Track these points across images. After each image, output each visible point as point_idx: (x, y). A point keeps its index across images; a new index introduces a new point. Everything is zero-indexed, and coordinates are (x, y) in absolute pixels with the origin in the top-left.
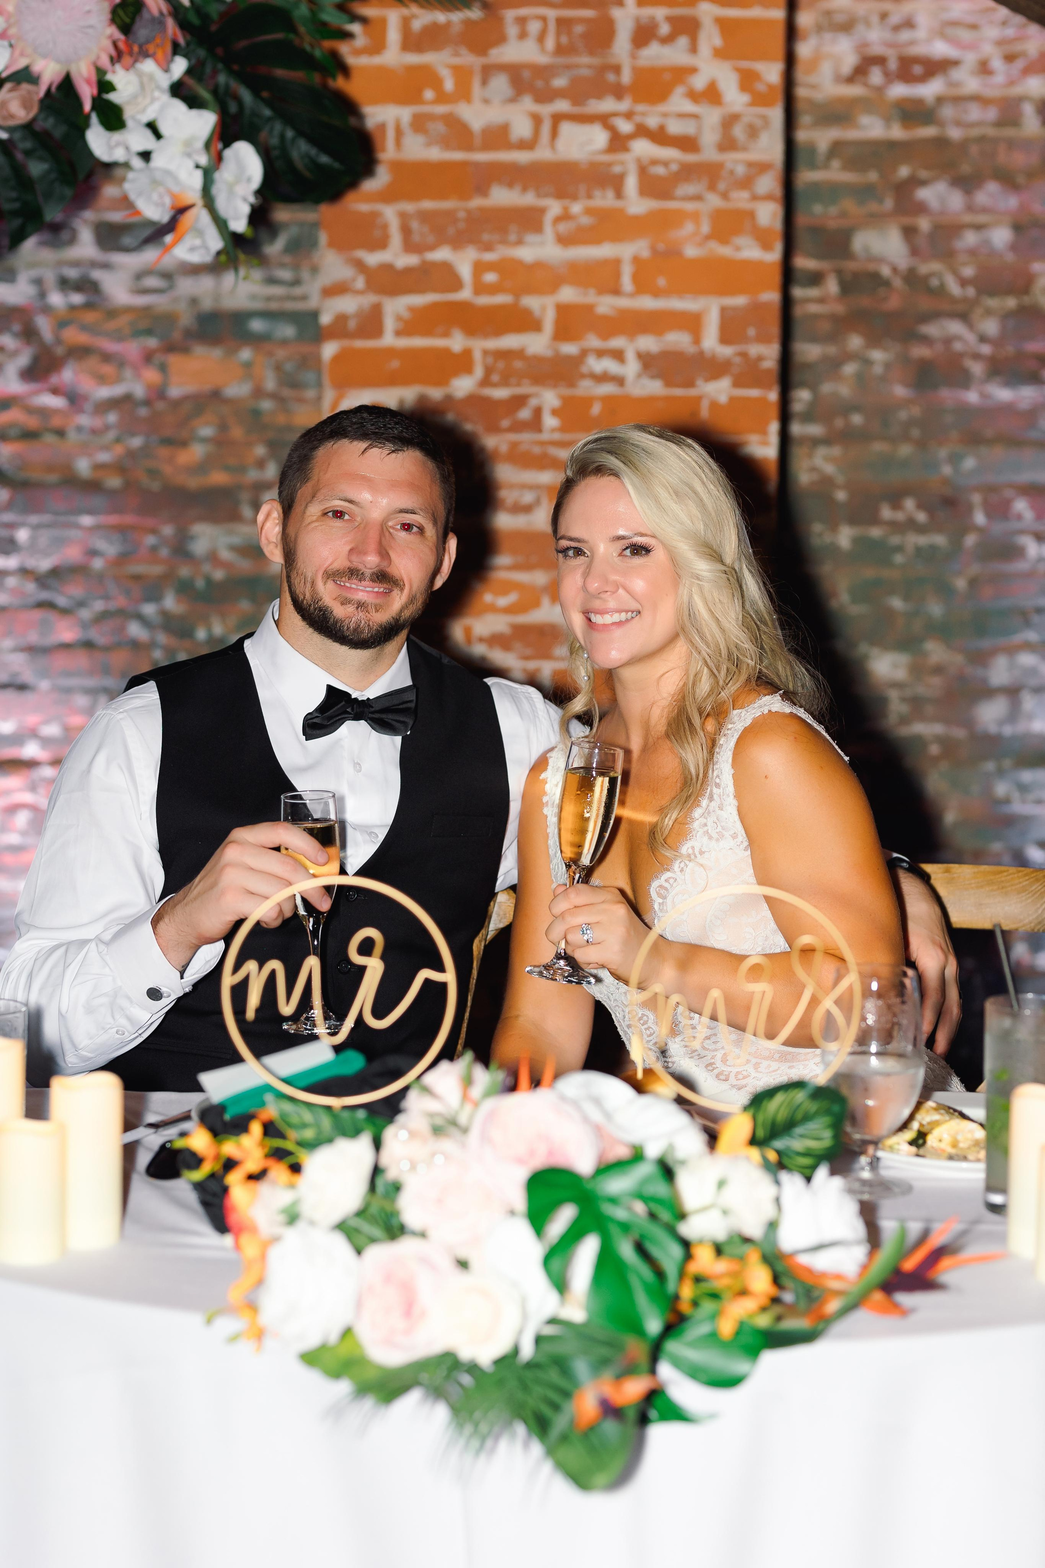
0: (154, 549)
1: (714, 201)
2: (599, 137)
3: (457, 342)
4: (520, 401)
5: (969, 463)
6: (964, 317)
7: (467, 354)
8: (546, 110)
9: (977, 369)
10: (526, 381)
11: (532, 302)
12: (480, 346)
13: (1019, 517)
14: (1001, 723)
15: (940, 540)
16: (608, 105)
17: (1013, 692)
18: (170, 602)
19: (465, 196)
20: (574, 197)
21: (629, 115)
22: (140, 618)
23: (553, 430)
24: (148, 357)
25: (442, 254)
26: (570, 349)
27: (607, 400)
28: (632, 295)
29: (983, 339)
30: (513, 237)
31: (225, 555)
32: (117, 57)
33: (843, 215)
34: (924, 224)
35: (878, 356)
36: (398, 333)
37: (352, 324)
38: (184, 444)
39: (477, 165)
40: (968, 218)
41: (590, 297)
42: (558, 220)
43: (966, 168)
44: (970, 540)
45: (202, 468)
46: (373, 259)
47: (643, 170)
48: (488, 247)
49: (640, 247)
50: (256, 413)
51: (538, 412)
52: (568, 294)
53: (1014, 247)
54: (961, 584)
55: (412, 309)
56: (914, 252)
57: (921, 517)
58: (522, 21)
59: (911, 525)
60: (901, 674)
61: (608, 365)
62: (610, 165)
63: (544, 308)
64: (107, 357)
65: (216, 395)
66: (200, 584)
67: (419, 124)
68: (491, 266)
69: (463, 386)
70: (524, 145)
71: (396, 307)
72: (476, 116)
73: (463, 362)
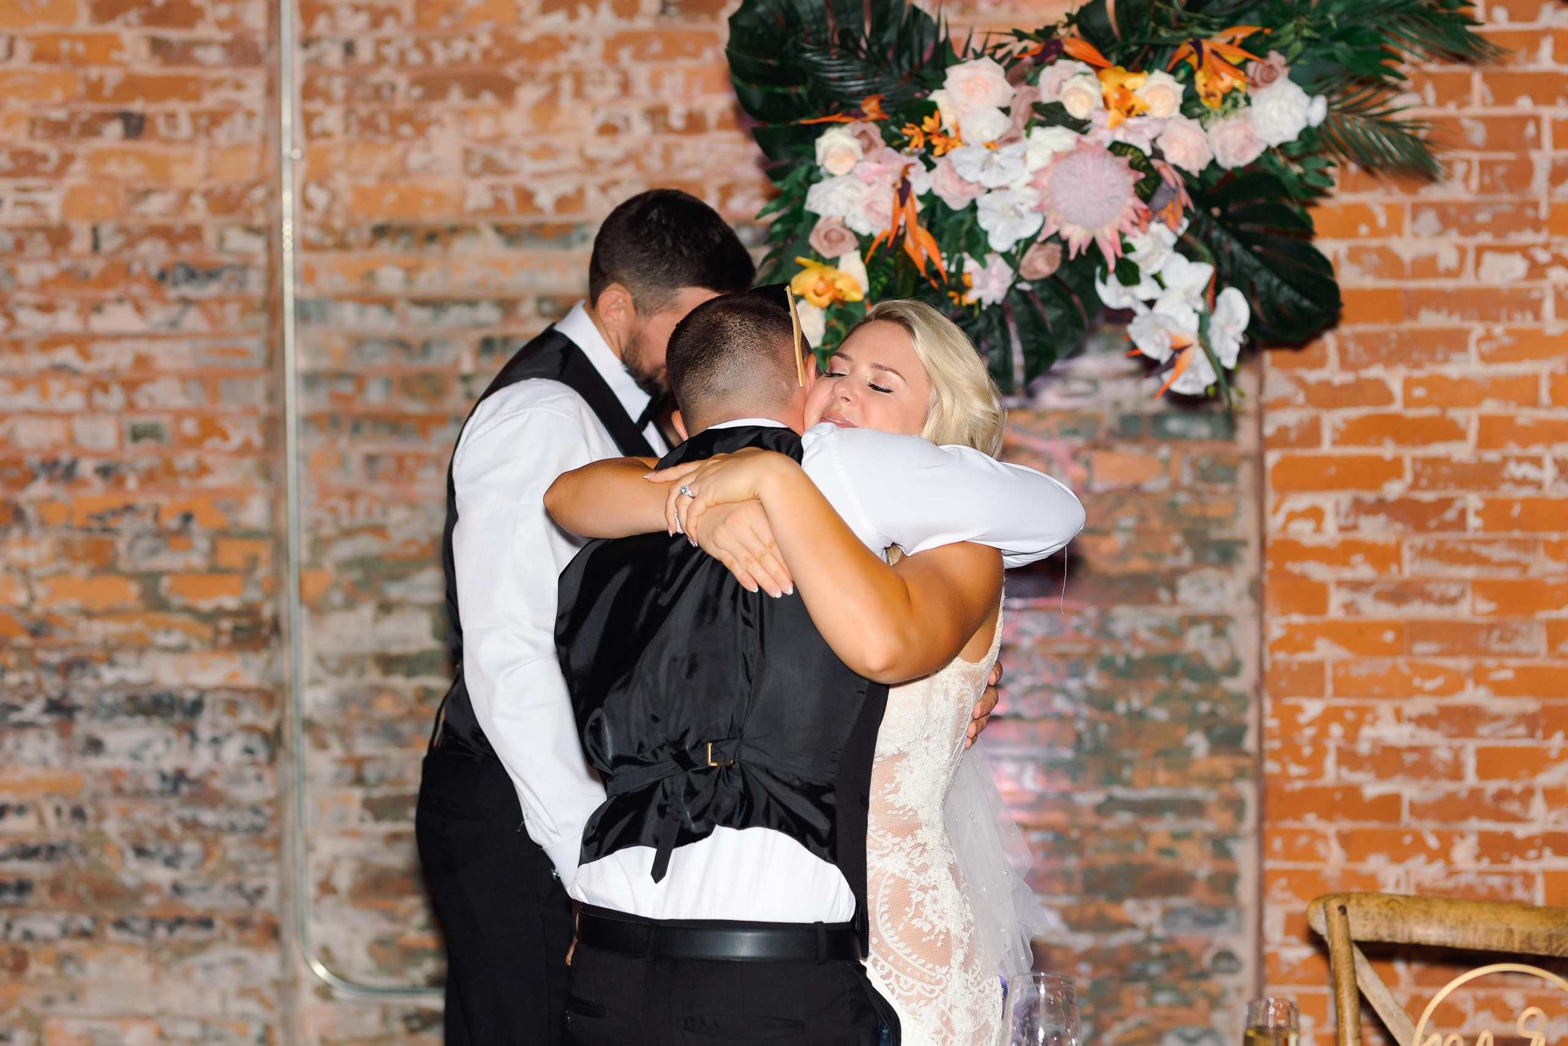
0: (1078, 629)
2: (1518, 266)
3: (1388, 451)
4: (1445, 504)
7: (1398, 462)
8: (1471, 242)
10: (1452, 485)
11: (1457, 414)
12: (1410, 454)
16: (1526, 237)
18: (1093, 678)
19: (1396, 319)
20: (1496, 320)
21: (1546, 246)
22: (1065, 692)
23: (1476, 530)
24: (1075, 455)
25: (1375, 372)
26: (1492, 456)
27: (1526, 502)
28: (1549, 408)
30: (1440, 356)
31: (1144, 635)
36: (1335, 443)
37: (1293, 435)
38: (1106, 533)
39: (1407, 292)
41: (1511, 409)
42: (1481, 340)
45: (1122, 555)
46: (1312, 376)
47: (1559, 295)
48: (1418, 365)
49: (1556, 364)
50: (1173, 505)
51: (1463, 513)
52: (1490, 407)
55: (1347, 421)
58: (1449, 163)
62: (1529, 291)
63: (1468, 421)
64: (1036, 455)
65: (1136, 489)
66: (1120, 661)
67: (1354, 256)
68: (1420, 383)
69: (1394, 490)
70: (1450, 274)
71: (1333, 420)
72: (1407, 248)
73: (1394, 469)
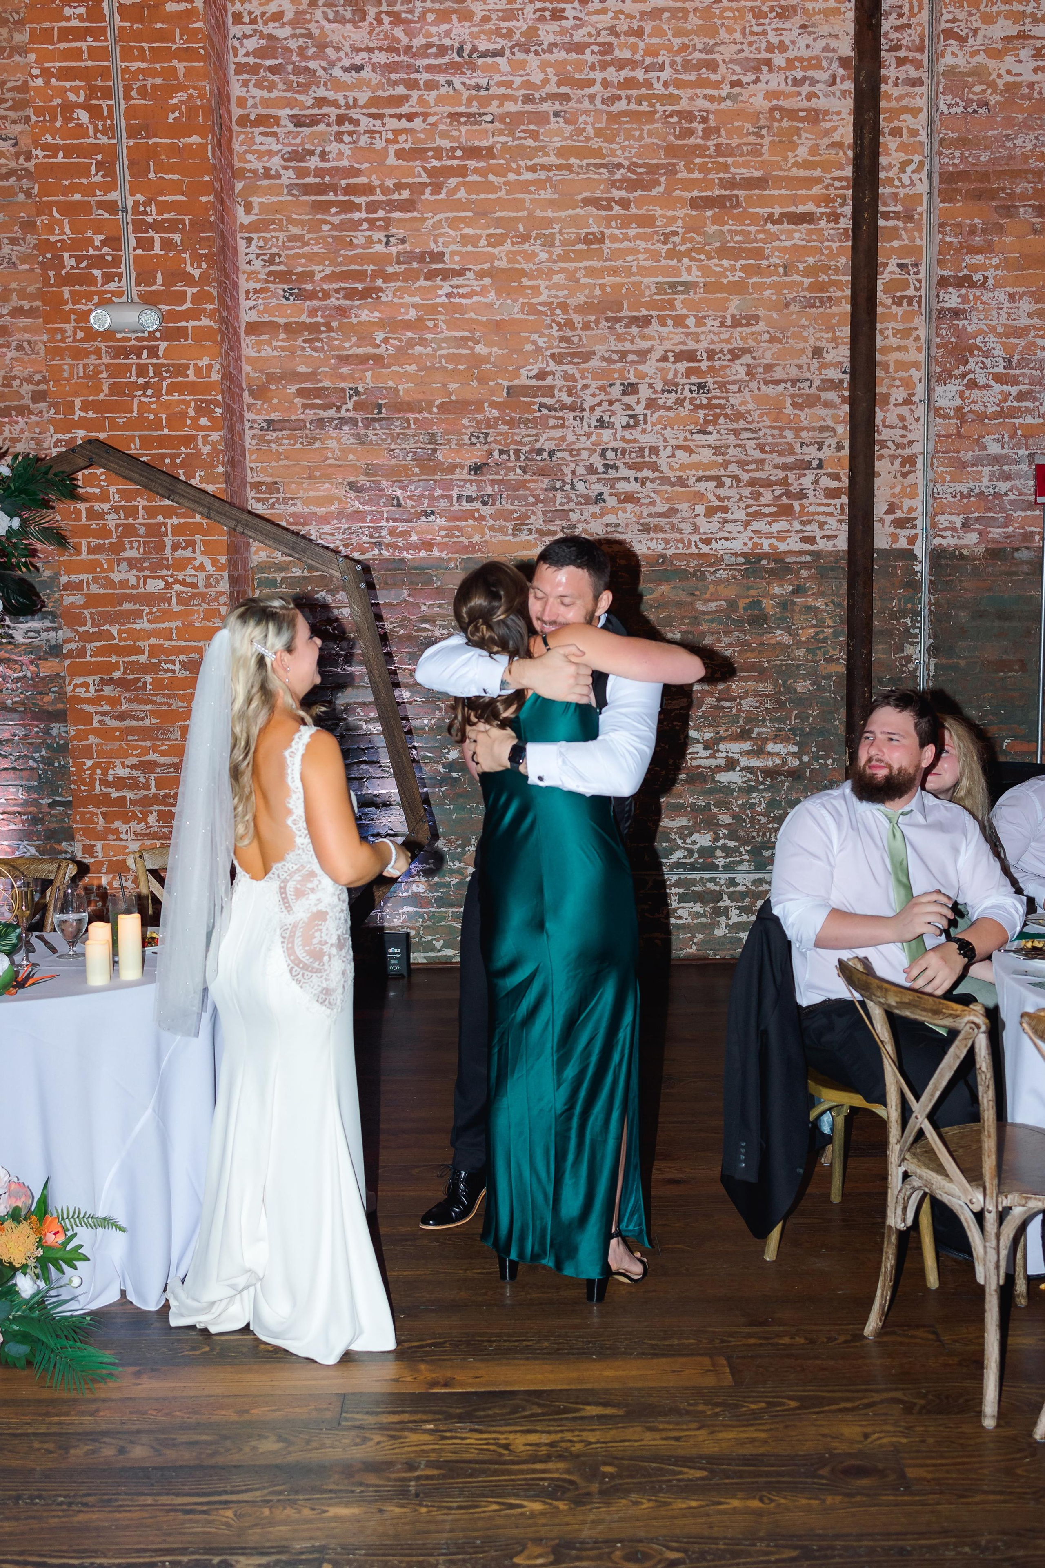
0: (37, 733)
1: (204, 606)
2: (162, 584)
3: (114, 659)
4: (137, 680)
7: (118, 662)
8: (142, 574)
9: (340, 660)
10: (139, 672)
11: (140, 644)
12: (121, 660)
16: (164, 572)
18: (44, 753)
19: (113, 606)
20: (153, 606)
21: (172, 576)
22: (33, 758)
23: (150, 690)
24: (32, 662)
25: (107, 627)
26: (155, 660)
27: (169, 679)
28: (176, 641)
30: (132, 620)
36: (92, 656)
37: (75, 653)
39: (117, 595)
41: (161, 642)
42: (148, 614)
45: (52, 703)
46: (81, 630)
47: (178, 595)
48: (123, 624)
49: (178, 623)
51: (145, 684)
52: (153, 641)
55: (96, 647)
58: (131, 542)
61: (171, 667)
62: (166, 594)
63: (145, 646)
64: (16, 662)
67: (95, 580)
68: (124, 631)
69: (117, 674)
70: (133, 587)
71: (90, 647)
72: (116, 577)
73: (116, 666)
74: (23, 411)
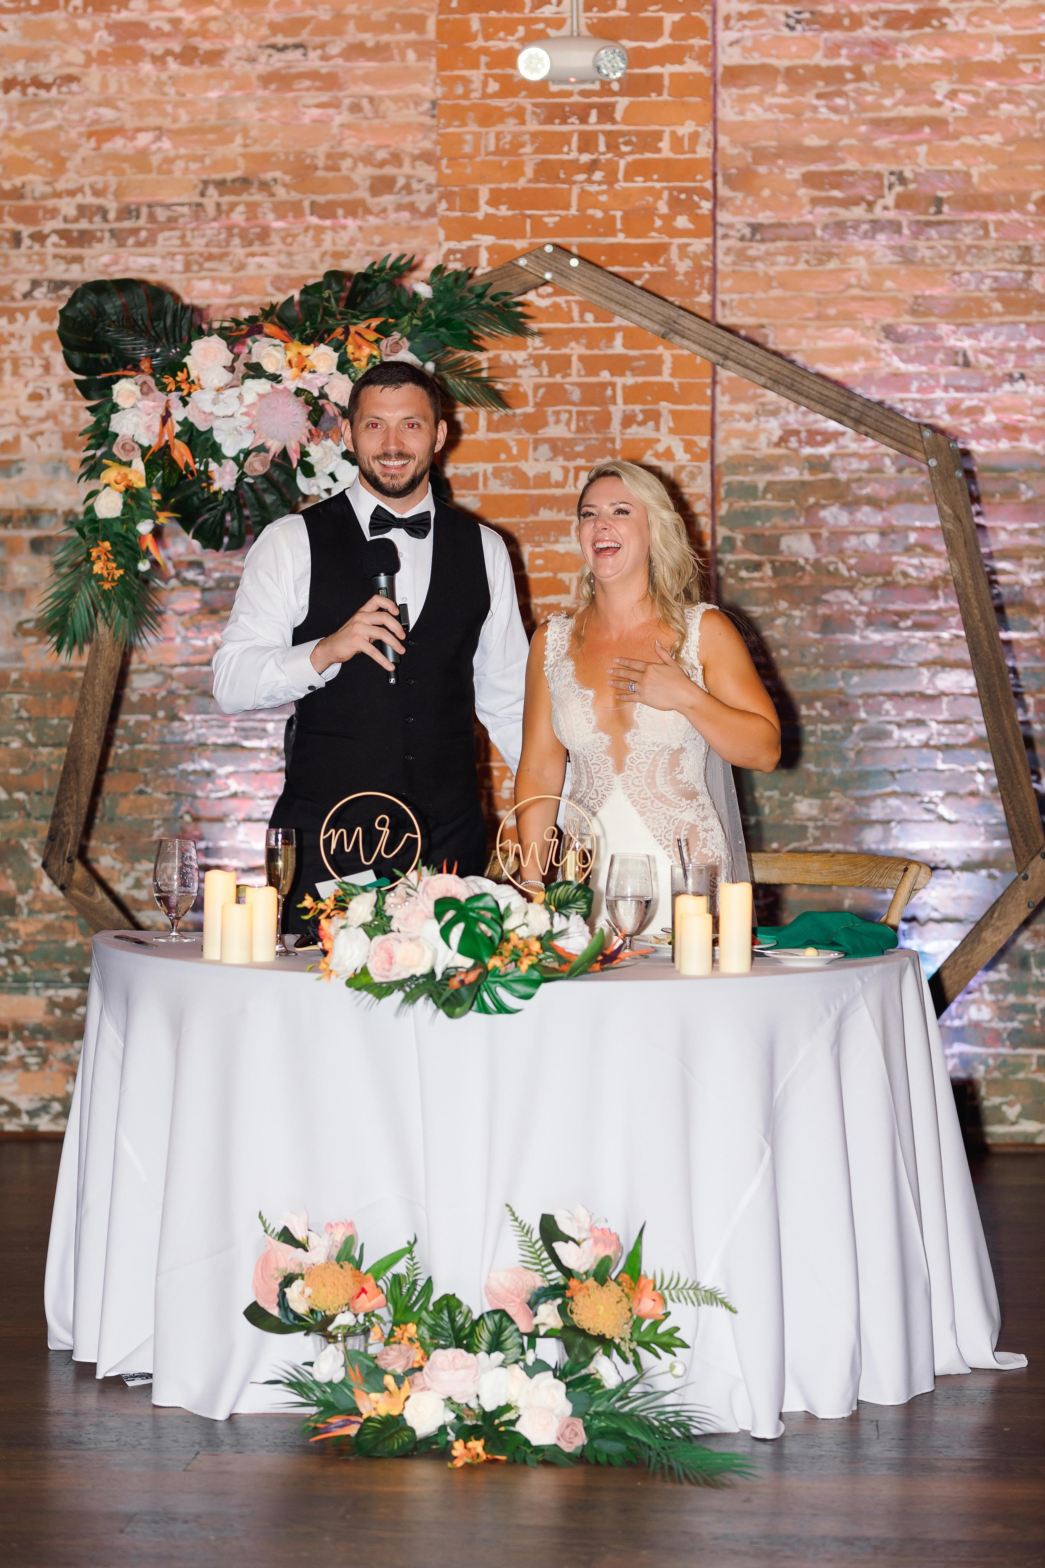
5: (856, 679)
6: (850, 589)
8: (571, 465)
9: (859, 621)
11: (564, 576)
13: (888, 713)
14: (878, 843)
15: (838, 727)
17: (886, 823)
19: (525, 516)
29: (862, 603)
30: (552, 539)
32: (311, 437)
33: (775, 527)
34: (825, 533)
35: (796, 613)
39: (531, 497)
40: (851, 529)
43: (850, 499)
44: (856, 728)
48: (538, 545)
53: (879, 546)
54: (852, 755)
56: (818, 549)
57: (826, 713)
58: (557, 413)
59: (821, 719)
60: (815, 812)
67: (497, 473)
70: (558, 485)
72: (531, 468)
74: (354, 208)
